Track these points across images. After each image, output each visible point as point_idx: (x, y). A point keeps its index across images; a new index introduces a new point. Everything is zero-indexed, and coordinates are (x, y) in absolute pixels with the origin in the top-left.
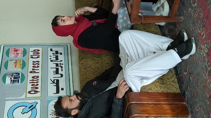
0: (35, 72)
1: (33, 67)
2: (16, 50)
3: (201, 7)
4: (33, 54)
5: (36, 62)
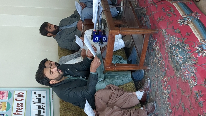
1: (17, 109)
2: (2, 93)
3: (163, 57)
4: (18, 97)
5: (20, 104)
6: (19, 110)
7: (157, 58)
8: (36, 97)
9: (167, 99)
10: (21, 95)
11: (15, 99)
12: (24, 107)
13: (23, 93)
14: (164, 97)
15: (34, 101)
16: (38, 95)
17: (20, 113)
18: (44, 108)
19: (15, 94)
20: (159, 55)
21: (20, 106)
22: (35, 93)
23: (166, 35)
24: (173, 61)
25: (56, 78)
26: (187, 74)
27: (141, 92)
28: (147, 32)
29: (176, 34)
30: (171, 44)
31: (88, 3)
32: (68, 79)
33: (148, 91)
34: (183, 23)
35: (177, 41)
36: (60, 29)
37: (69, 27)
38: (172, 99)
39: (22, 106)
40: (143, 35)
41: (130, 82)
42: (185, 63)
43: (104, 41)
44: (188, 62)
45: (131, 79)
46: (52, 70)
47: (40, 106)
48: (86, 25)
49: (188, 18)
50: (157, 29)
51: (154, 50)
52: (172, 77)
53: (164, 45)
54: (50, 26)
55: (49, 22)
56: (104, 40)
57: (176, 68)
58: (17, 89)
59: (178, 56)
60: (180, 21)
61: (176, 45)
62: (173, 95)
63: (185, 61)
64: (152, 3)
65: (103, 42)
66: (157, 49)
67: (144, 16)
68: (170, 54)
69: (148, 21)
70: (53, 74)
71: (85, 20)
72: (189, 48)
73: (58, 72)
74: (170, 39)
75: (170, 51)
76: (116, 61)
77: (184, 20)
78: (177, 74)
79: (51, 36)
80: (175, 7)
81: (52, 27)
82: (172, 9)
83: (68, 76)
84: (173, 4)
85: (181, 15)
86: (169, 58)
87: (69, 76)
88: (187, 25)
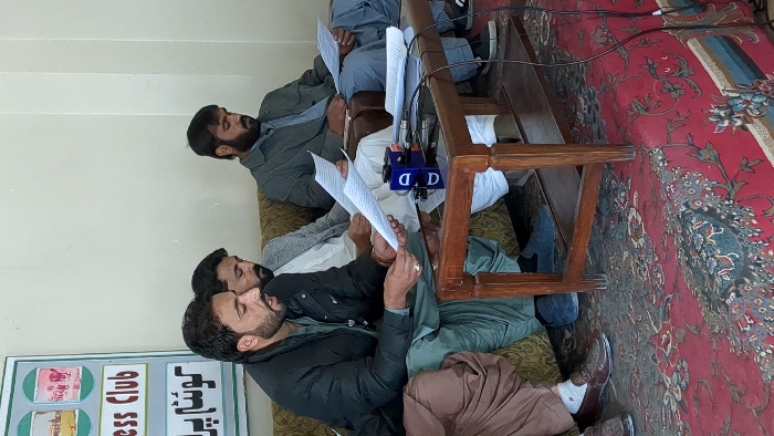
1: (116, 434)
3: (656, 251)
4: (117, 388)
5: (125, 416)
7: (632, 251)
8: (184, 385)
9: (674, 408)
10: (127, 381)
11: (105, 396)
12: (140, 428)
14: (666, 402)
15: (176, 403)
16: (190, 379)
18: (214, 426)
19: (105, 378)
20: (641, 241)
21: (126, 423)
22: (178, 371)
23: (667, 172)
24: (696, 271)
25: (259, 328)
26: (748, 329)
27: (579, 385)
28: (591, 156)
29: (701, 166)
30: (686, 205)
31: (365, 30)
32: (301, 331)
33: (602, 381)
34: (726, 123)
35: (708, 192)
36: (262, 130)
37: (295, 122)
38: (695, 410)
39: (134, 424)
40: (580, 168)
41: (533, 334)
42: (739, 282)
43: (430, 187)
44: (752, 279)
45: (534, 323)
46: (241, 299)
47: (201, 421)
48: (358, 115)
49: (747, 102)
50: (631, 144)
51: (620, 219)
52: (692, 329)
53: (658, 205)
54: (225, 120)
55: (220, 106)
56: (430, 183)
57: (709, 300)
58: (111, 359)
59: (713, 256)
60: (716, 111)
61: (706, 209)
62: (696, 398)
63: (742, 273)
64: (606, 44)
65: (429, 191)
66: (630, 218)
67: (577, 87)
68: (683, 243)
69: (593, 108)
70: (246, 314)
71: (357, 95)
72: (755, 222)
73: (263, 305)
74: (680, 186)
75: (683, 234)
76: (478, 263)
77: (730, 107)
78: (714, 321)
79: (229, 157)
80: (696, 54)
81: (232, 123)
82: (684, 66)
83: (301, 321)
84: (688, 43)
85: (721, 88)
86: (681, 256)
87: (307, 320)
88: (743, 127)
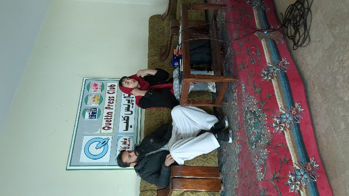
0: (109, 108)
1: (109, 103)
2: (96, 85)
4: (110, 89)
5: (111, 98)
6: (110, 105)
11: (107, 91)
12: (115, 102)
13: (115, 86)
17: (111, 107)
18: (133, 102)
21: (111, 100)
39: (113, 100)
47: (130, 100)
84: (262, 41)
